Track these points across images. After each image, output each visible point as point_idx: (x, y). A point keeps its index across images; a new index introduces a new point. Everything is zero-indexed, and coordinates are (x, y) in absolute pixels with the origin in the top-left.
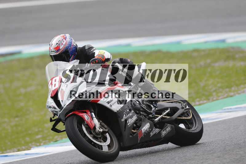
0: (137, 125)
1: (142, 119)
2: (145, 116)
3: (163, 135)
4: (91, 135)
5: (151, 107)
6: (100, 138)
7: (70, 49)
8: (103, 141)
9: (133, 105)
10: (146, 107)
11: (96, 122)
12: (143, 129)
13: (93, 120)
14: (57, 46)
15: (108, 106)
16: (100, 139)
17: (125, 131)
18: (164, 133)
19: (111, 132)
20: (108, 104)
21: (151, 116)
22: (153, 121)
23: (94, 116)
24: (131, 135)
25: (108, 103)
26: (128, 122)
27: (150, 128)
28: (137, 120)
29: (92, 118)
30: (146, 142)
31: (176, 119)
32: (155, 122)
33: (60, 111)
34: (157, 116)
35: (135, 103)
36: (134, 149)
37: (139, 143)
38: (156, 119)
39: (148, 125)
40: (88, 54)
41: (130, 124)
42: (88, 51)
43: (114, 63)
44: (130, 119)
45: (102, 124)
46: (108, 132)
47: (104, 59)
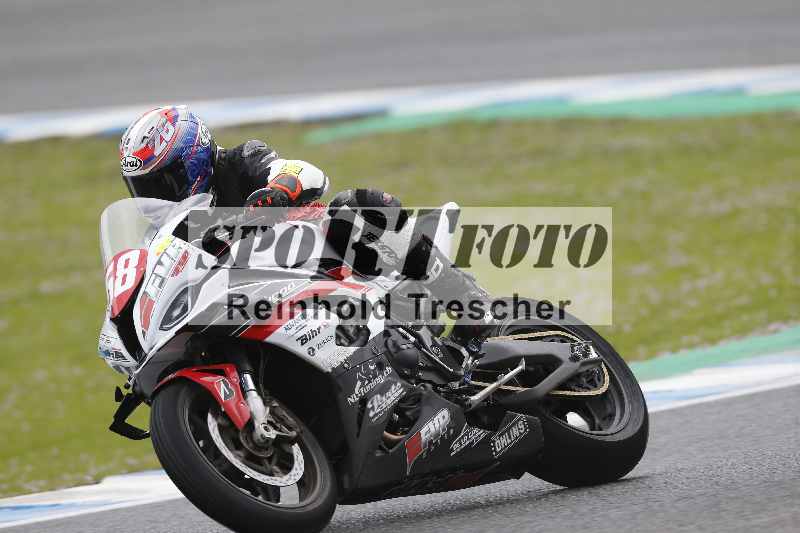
0: (405, 416)
1: (421, 394)
2: (435, 386)
3: (498, 450)
4: (239, 452)
5: (462, 354)
6: (270, 459)
7: (189, 156)
8: (278, 470)
9: (392, 350)
10: (441, 355)
11: (256, 405)
12: (423, 431)
13: (245, 397)
14: (143, 145)
15: (302, 351)
16: (270, 463)
17: (358, 435)
18: (501, 443)
19: (309, 438)
20: (302, 344)
21: (456, 385)
22: (461, 403)
23: (251, 385)
24: (381, 448)
25: (304, 340)
26: (369, 406)
27: (449, 428)
28: (402, 400)
29: (244, 392)
30: (438, 473)
31: (548, 395)
32: (470, 405)
33: (137, 367)
34: (480, 383)
35: (401, 341)
36: (390, 496)
37: (411, 478)
38: (474, 394)
39: (444, 417)
40: (250, 174)
41: (376, 415)
42: (252, 164)
43: (337, 203)
44: (379, 396)
45: (280, 414)
46: (297, 440)
47: (298, 192)
